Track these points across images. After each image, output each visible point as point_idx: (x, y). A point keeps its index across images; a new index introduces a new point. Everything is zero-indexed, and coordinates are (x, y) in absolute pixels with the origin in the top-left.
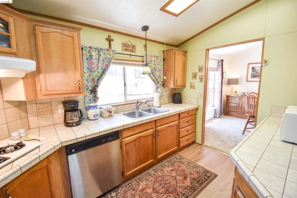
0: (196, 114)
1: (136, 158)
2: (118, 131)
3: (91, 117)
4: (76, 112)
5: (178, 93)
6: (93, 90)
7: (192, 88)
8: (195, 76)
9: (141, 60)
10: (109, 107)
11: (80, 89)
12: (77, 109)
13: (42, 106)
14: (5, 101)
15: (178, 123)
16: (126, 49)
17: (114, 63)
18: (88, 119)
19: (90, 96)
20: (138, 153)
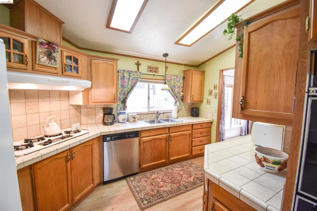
0: (211, 127)
1: (151, 155)
2: (138, 131)
3: (121, 121)
4: (111, 116)
5: (196, 108)
6: (123, 101)
7: (208, 103)
8: (211, 93)
9: (163, 79)
10: (134, 115)
11: (114, 100)
12: (112, 114)
13: (90, 110)
14: (71, 105)
15: (191, 132)
16: (150, 71)
17: (140, 81)
18: (119, 122)
19: (121, 105)
20: (153, 152)
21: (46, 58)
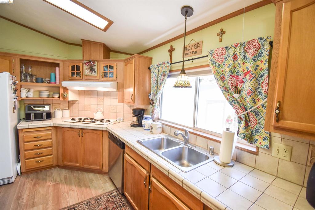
16: (186, 54)
21: (88, 71)
